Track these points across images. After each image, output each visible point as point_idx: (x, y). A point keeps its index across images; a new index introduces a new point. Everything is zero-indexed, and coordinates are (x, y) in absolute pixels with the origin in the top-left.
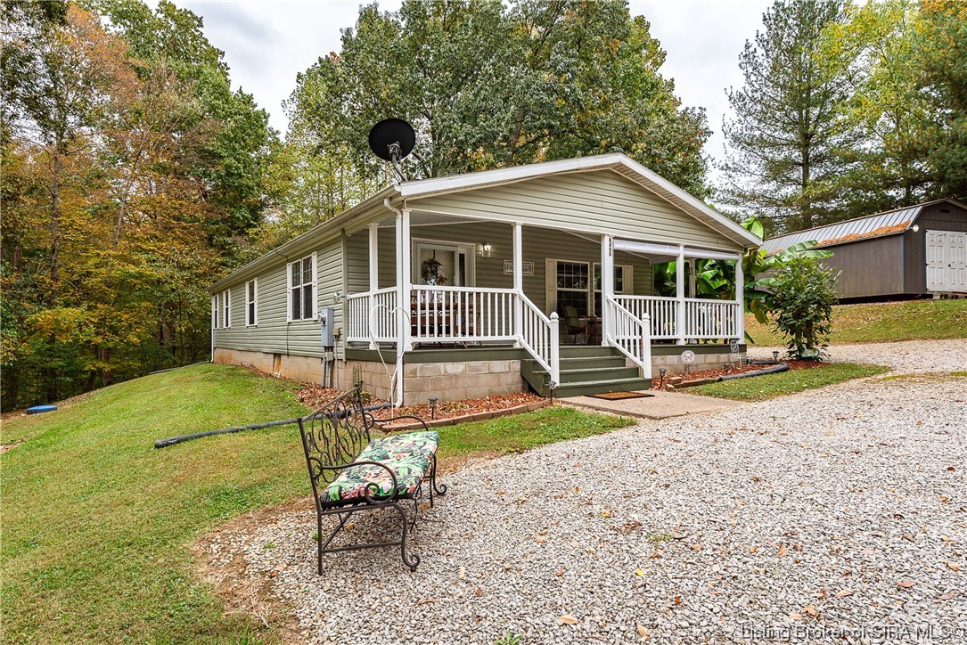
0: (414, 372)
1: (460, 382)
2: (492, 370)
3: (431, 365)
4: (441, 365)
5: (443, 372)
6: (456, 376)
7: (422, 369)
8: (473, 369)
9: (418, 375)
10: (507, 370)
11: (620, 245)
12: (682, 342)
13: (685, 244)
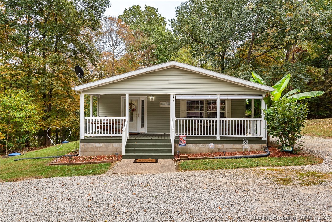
0: (84, 146)
1: (101, 149)
2: (113, 146)
3: (90, 143)
4: (94, 144)
5: (94, 146)
6: (99, 147)
7: (86, 144)
8: (106, 146)
9: (85, 146)
10: (120, 146)
11: (178, 98)
12: (218, 138)
13: (220, 94)
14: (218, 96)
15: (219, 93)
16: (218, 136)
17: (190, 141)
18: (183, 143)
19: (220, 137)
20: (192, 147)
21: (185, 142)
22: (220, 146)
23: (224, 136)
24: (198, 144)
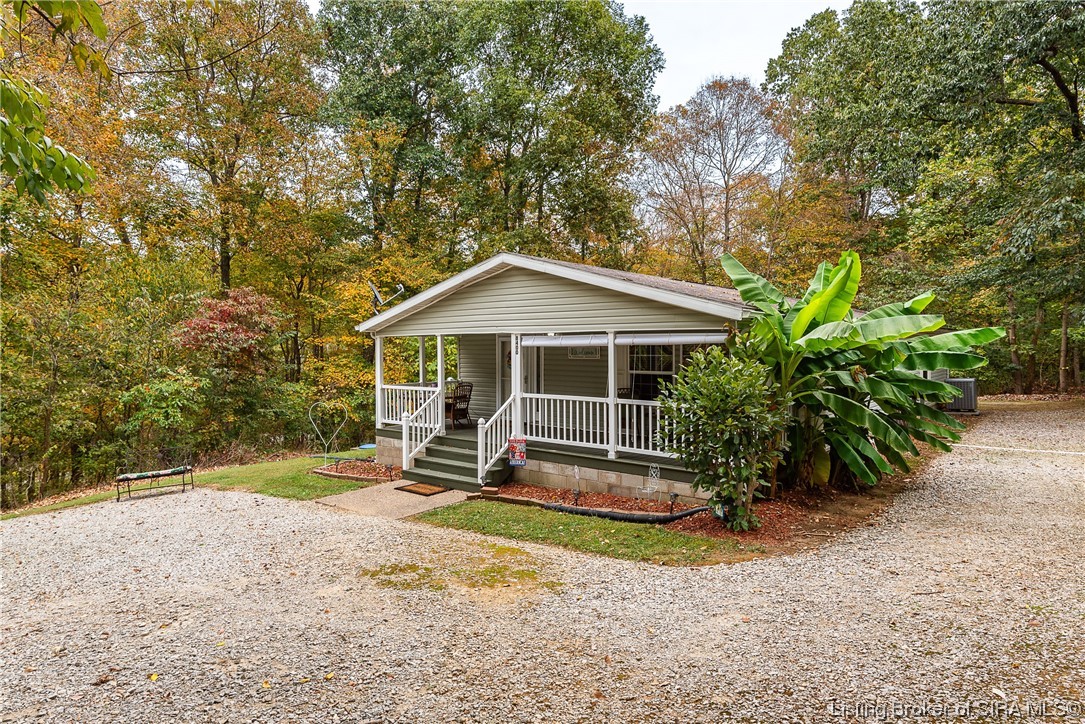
3: (387, 439)
4: (392, 440)
5: (393, 445)
6: (399, 449)
7: (383, 441)
9: (381, 444)
11: (528, 342)
12: (612, 456)
13: (613, 330)
14: (611, 336)
15: (611, 329)
16: (612, 449)
17: (549, 456)
18: (517, 458)
19: (617, 452)
20: (551, 471)
21: (522, 457)
22: (612, 477)
23: (627, 449)
24: (563, 465)
